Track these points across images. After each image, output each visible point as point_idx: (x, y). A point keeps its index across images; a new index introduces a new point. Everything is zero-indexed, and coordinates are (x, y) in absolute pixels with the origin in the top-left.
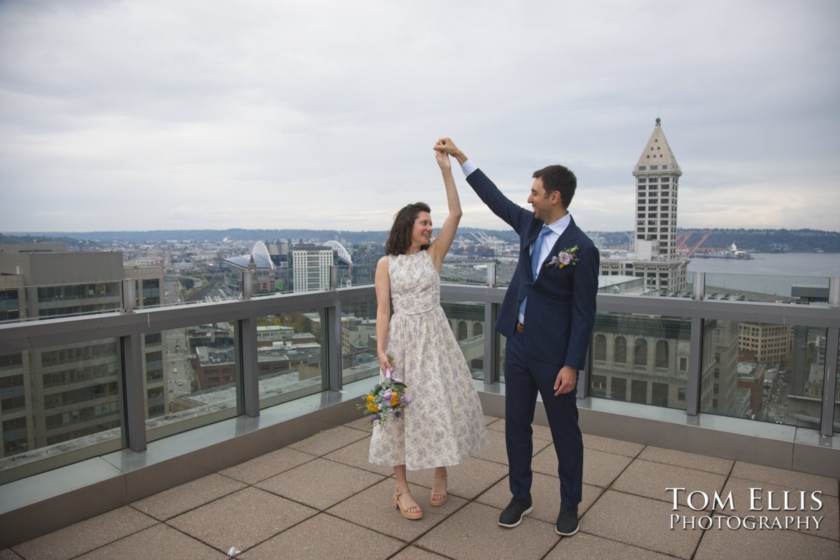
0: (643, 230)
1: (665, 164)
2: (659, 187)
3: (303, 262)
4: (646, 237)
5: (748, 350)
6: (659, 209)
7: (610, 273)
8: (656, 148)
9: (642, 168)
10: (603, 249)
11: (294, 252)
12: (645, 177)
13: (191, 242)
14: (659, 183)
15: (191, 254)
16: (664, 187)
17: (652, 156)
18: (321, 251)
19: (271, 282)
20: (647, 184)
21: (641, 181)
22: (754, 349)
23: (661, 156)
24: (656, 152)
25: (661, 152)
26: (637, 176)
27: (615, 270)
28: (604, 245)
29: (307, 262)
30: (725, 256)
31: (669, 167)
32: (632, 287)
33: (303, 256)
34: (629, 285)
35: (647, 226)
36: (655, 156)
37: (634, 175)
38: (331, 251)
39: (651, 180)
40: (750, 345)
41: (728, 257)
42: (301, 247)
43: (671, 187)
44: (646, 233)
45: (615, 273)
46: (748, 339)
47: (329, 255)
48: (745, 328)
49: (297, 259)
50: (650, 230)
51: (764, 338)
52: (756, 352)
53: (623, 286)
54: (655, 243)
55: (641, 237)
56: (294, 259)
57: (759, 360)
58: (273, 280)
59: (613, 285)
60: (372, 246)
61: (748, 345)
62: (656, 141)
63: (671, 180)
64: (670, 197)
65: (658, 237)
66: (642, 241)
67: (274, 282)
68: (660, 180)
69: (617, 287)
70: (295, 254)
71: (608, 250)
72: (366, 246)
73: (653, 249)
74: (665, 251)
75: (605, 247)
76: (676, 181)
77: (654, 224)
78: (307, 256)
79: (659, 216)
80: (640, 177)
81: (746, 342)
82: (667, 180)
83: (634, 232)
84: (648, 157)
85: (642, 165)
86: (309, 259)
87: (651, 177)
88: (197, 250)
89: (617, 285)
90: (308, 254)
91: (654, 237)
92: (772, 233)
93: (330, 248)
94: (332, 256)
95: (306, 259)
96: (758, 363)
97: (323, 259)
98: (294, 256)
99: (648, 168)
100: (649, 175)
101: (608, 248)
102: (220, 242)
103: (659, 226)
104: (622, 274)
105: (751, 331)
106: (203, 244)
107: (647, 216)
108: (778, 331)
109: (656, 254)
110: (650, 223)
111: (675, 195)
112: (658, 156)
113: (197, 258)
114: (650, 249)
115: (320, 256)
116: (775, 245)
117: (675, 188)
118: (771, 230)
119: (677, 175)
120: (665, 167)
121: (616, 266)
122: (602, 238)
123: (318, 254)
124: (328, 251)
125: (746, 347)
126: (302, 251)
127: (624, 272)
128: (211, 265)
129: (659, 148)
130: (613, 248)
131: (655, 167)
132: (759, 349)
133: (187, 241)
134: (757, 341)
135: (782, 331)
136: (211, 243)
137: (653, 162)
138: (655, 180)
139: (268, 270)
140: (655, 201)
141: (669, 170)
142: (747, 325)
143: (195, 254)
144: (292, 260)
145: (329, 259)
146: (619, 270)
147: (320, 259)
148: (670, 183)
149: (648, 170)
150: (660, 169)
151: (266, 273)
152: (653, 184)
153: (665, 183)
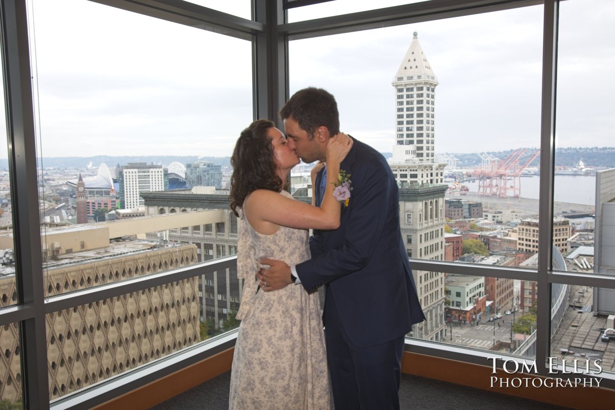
0: (402, 136)
1: (419, 74)
2: (415, 96)
3: (134, 180)
4: (404, 142)
5: (530, 250)
6: (415, 116)
8: (412, 60)
9: (400, 79)
11: (125, 170)
12: (403, 87)
13: (54, 169)
14: (415, 92)
15: (49, 180)
16: (419, 96)
17: (408, 67)
18: (151, 170)
19: (112, 201)
20: (405, 93)
21: (400, 90)
23: (417, 67)
24: (413, 64)
25: (417, 63)
26: (397, 86)
29: (137, 180)
30: (572, 173)
31: (423, 77)
33: (134, 174)
35: (405, 132)
36: (411, 68)
37: (393, 86)
38: (162, 170)
39: (408, 90)
40: (532, 246)
41: (575, 174)
42: (132, 166)
43: (425, 95)
44: (405, 139)
46: (530, 241)
47: (160, 174)
48: (527, 230)
49: (128, 177)
50: (408, 136)
54: (411, 148)
55: (400, 142)
56: (125, 178)
58: (114, 199)
60: (205, 165)
61: (530, 246)
62: (413, 53)
63: (425, 89)
64: (425, 105)
65: (415, 142)
66: (401, 146)
67: (115, 201)
68: (415, 89)
70: (126, 172)
72: (199, 165)
73: (407, 152)
74: (421, 155)
76: (431, 90)
77: (411, 130)
78: (137, 174)
79: (415, 122)
80: (399, 88)
81: (528, 243)
82: (421, 89)
84: (406, 68)
85: (400, 76)
86: (140, 177)
87: (408, 87)
88: (56, 176)
90: (139, 172)
91: (411, 142)
93: (160, 167)
94: (162, 174)
95: (137, 177)
97: (154, 177)
98: (125, 175)
99: (405, 78)
100: (406, 85)
102: (83, 169)
103: (415, 132)
105: (532, 233)
106: (66, 171)
107: (405, 123)
108: (558, 232)
109: (411, 157)
110: (408, 129)
111: (430, 103)
112: (414, 67)
113: (53, 183)
115: (150, 174)
119: (432, 87)
120: (419, 77)
123: (148, 172)
124: (158, 169)
125: (528, 248)
126: (132, 170)
128: (65, 189)
129: (415, 60)
131: (411, 78)
133: (50, 168)
135: (562, 232)
136: (75, 169)
137: (410, 72)
138: (412, 89)
139: (109, 190)
140: (412, 109)
141: (423, 79)
142: (528, 228)
143: (53, 180)
144: (123, 178)
145: (160, 177)
147: (151, 177)
149: (405, 81)
150: (415, 80)
151: (107, 193)
152: (410, 93)
153: (420, 92)
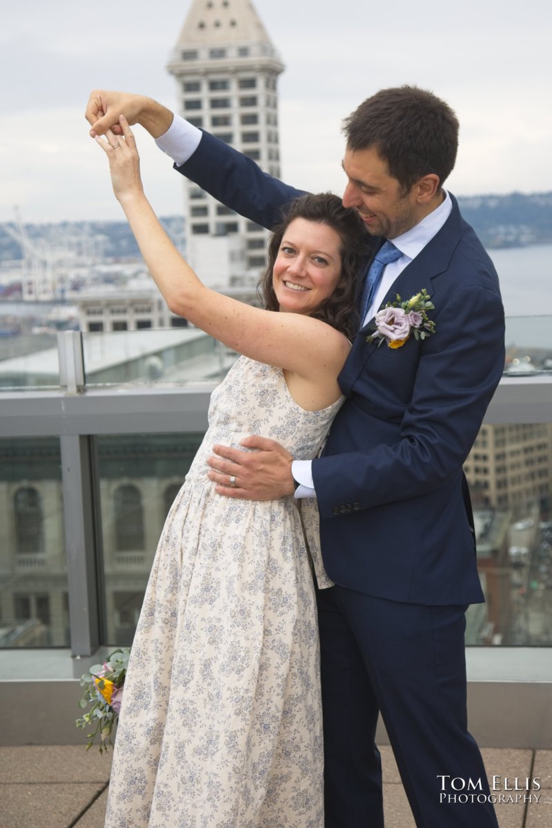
0: (203, 211)
1: (242, 43)
2: (235, 103)
4: (213, 229)
7: (132, 326)
8: (218, 4)
9: (189, 55)
10: (105, 263)
12: (197, 78)
14: (234, 93)
16: (245, 101)
17: (210, 23)
20: (205, 95)
21: (191, 87)
22: (481, 477)
23: (233, 24)
24: (220, 14)
25: (232, 13)
26: (180, 75)
27: (144, 317)
28: (107, 254)
31: (254, 50)
32: (191, 355)
34: (183, 351)
36: (217, 25)
37: (170, 74)
39: (214, 87)
43: (261, 101)
44: (212, 219)
45: (144, 325)
51: (499, 450)
52: (486, 485)
53: (170, 356)
54: (235, 242)
55: (201, 229)
57: (494, 502)
59: (145, 357)
63: (261, 83)
64: (261, 128)
65: (244, 227)
66: (203, 241)
68: (233, 85)
69: (155, 361)
71: (116, 268)
73: (233, 257)
74: (260, 261)
75: (110, 260)
76: (272, 85)
80: (187, 79)
82: (252, 83)
83: (182, 220)
84: (201, 26)
85: (188, 47)
87: (212, 78)
89: (158, 354)
91: (233, 228)
92: (493, 204)
96: (493, 510)
99: (203, 54)
100: (207, 72)
101: (117, 262)
104: (161, 323)
109: (240, 269)
111: (272, 121)
112: (225, 23)
114: (225, 259)
116: (502, 229)
117: (272, 103)
118: (491, 197)
119: (273, 72)
120: (244, 52)
121: (146, 306)
122: (101, 238)
127: (167, 321)
129: (226, 5)
130: (129, 262)
131: (221, 53)
132: (491, 478)
134: (485, 458)
137: (215, 38)
138: (223, 85)
141: (255, 58)
146: (153, 317)
148: (260, 91)
149: (204, 61)
150: (232, 59)
152: (219, 94)
153: (248, 93)
